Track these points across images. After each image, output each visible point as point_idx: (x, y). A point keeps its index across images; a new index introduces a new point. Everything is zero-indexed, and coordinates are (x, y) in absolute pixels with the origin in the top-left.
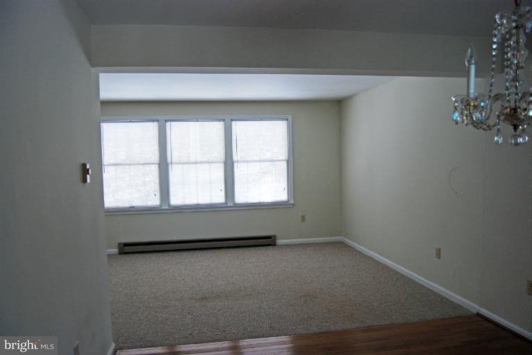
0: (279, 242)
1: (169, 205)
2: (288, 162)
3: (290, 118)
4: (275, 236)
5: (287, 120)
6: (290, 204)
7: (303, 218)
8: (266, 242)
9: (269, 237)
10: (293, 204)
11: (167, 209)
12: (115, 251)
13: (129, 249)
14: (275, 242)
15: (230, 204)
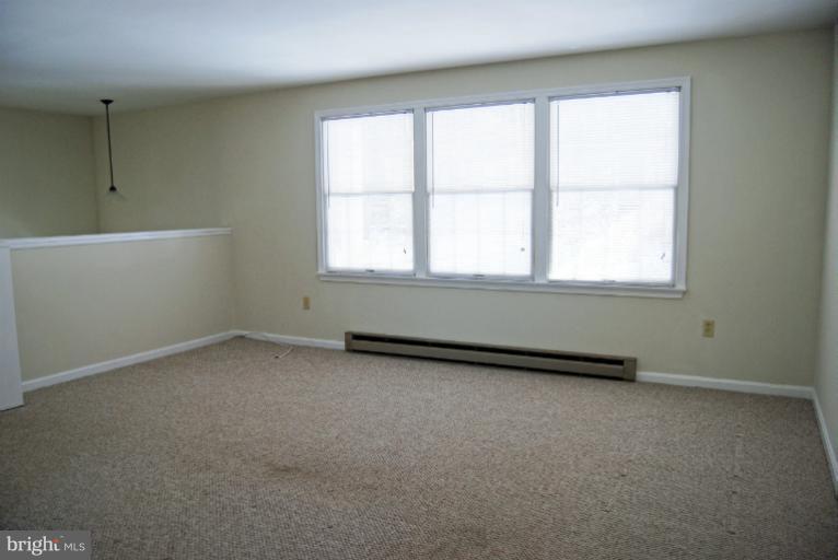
0: (644, 375)
1: (428, 272)
2: (677, 189)
3: (686, 86)
4: (634, 361)
5: (679, 89)
6: (678, 292)
7: (709, 328)
8: (613, 370)
9: (619, 362)
10: (684, 293)
11: (422, 280)
12: (341, 344)
13: (364, 345)
14: (635, 375)
15: (539, 281)
